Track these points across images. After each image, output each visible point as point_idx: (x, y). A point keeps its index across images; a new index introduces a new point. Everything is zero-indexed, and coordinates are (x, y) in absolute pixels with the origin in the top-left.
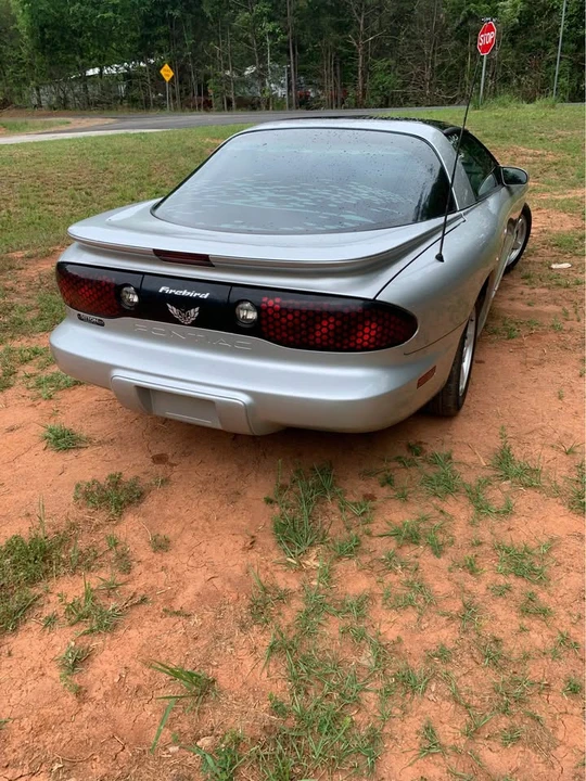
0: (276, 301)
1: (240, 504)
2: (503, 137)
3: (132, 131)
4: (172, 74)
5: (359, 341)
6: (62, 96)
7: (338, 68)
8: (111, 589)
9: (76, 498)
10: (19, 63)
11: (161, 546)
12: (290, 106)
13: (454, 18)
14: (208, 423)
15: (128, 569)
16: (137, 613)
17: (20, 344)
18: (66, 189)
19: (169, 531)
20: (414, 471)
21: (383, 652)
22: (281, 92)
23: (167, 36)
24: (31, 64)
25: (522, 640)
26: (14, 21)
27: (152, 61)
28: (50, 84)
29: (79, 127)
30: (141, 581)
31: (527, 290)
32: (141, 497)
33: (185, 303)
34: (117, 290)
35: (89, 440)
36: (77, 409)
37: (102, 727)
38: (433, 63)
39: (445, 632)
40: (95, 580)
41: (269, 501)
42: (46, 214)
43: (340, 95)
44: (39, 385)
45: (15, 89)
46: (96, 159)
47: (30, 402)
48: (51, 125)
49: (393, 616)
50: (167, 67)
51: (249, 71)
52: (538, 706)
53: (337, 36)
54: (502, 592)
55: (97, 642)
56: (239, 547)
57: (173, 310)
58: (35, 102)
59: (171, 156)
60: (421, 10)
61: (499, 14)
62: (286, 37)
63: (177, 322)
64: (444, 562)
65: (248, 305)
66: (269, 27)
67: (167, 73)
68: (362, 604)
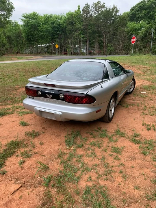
0: (67, 94)
1: (59, 137)
2: (137, 63)
3: (47, 60)
4: (58, 46)
5: (83, 102)
6: (31, 51)
7: (99, 46)
8: (30, 151)
9: (25, 134)
10: (22, 43)
11: (42, 144)
12: (87, 54)
13: (127, 35)
14: (53, 119)
15: (34, 148)
16: (35, 155)
17: (16, 105)
18: (30, 72)
19: (44, 141)
20: (98, 133)
21: (83, 164)
22: (84, 51)
23: (58, 38)
24: (25, 44)
25: (113, 164)
26: (22, 34)
27: (54, 43)
28: (29, 48)
29: (35, 58)
30: (37, 150)
31: (134, 98)
32: (39, 135)
33: (50, 94)
34: (37, 91)
35: (29, 124)
36: (27, 118)
37: (26, 174)
38: (122, 45)
39: (97, 162)
40: (27, 149)
41: (65, 137)
42: (25, 78)
43: (99, 52)
44: (20, 113)
45: (21, 49)
46: (38, 66)
47: (17, 116)
48: (28, 58)
49: (87, 158)
50: (57, 45)
51: (77, 46)
52: (113, 175)
53: (99, 38)
54: (111, 155)
55: (26, 160)
56: (58, 145)
57: (47, 95)
58: (25, 52)
59: (56, 66)
60: (119, 33)
61: (139, 34)
62: (86, 39)
63: (48, 98)
64: (100, 150)
65: (62, 94)
66: (82, 36)
67: (57, 46)
68: (81, 156)
